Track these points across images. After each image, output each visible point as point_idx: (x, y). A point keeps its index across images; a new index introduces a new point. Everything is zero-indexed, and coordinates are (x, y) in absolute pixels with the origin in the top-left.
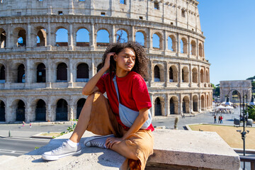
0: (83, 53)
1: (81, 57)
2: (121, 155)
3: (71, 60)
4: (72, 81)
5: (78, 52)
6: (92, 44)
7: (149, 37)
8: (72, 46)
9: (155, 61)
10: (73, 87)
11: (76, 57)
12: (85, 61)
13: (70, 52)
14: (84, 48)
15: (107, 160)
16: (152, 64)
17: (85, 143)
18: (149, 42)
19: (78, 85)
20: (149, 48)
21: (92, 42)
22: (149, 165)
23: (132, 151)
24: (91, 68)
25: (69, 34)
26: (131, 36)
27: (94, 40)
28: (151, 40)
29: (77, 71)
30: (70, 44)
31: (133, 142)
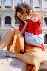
0: (8, 11)
1: (7, 13)
2: (23, 62)
3: (2, 15)
4: (2, 25)
5: (6, 11)
6: (12, 7)
7: (41, 3)
8: (3, 8)
9: (45, 15)
10: (3, 28)
11: (5, 13)
12: (9, 15)
13: (2, 11)
14: (8, 9)
15: (14, 65)
16: (43, 17)
17: (3, 54)
18: (42, 5)
19: (5, 27)
20: (41, 8)
21: (12, 6)
22: (40, 70)
23: (31, 59)
24: (12, 19)
25: (2, 2)
26: (32, 2)
27: (13, 5)
28: (43, 4)
29: (5, 20)
30: (2, 7)
31: (31, 54)
